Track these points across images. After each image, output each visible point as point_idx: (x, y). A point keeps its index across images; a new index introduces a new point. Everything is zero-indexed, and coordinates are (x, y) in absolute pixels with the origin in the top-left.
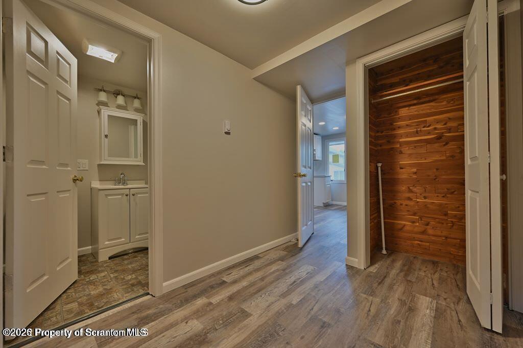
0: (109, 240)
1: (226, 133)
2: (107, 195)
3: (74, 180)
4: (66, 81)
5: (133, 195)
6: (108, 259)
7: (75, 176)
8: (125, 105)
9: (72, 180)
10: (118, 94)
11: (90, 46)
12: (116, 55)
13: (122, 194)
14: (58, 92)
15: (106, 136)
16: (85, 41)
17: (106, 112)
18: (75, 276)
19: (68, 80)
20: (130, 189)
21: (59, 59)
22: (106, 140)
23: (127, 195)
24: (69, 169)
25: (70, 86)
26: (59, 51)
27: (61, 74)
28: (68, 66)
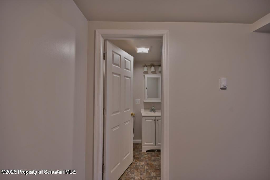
0: (146, 142)
1: (222, 89)
2: (146, 119)
3: (131, 115)
4: (128, 69)
5: (157, 120)
6: (146, 152)
7: (132, 113)
8: (155, 71)
9: (130, 115)
10: (152, 66)
11: (138, 49)
12: (148, 49)
13: (152, 119)
14: (125, 76)
15: (147, 88)
16: (136, 48)
17: (147, 76)
18: (131, 160)
19: (130, 69)
20: (156, 117)
21: (125, 61)
22: (147, 90)
23: (154, 120)
24: (130, 110)
25: (130, 71)
26: (126, 57)
27: (126, 67)
28: (129, 62)
